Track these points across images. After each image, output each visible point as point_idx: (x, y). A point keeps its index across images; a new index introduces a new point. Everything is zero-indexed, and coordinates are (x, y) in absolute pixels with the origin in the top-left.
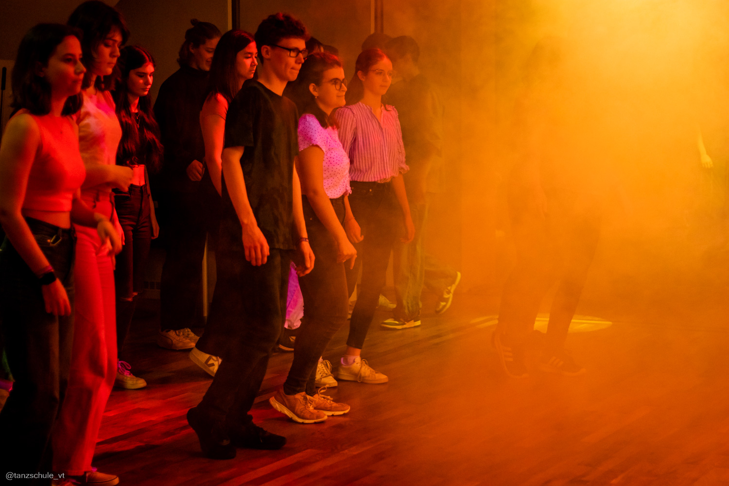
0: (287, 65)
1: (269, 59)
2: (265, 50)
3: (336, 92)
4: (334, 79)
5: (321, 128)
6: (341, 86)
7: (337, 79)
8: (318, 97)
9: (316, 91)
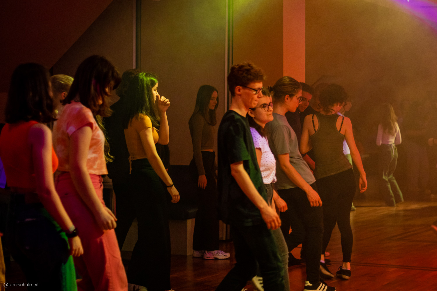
0: (252, 99)
1: (240, 95)
2: (238, 89)
3: (266, 112)
4: (263, 104)
5: (261, 137)
6: (268, 108)
7: (265, 104)
8: (254, 118)
9: (253, 114)
